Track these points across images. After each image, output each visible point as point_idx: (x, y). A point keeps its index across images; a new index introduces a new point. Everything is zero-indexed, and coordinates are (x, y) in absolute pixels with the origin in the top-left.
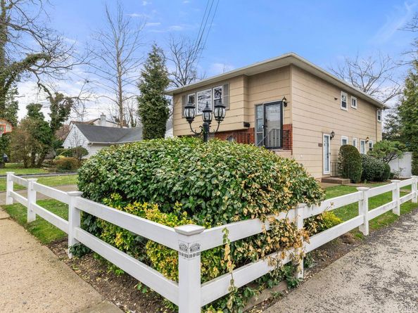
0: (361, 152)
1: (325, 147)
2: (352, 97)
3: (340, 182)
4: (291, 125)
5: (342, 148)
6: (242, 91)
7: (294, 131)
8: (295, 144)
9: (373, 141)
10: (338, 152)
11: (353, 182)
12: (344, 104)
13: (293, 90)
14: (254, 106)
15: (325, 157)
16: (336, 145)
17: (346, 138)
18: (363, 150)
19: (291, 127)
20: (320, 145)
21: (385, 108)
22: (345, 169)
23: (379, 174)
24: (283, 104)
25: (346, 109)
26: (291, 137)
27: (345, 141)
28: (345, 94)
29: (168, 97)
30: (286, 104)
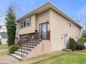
0: (75, 41)
1: (64, 39)
2: (73, 24)
3: (68, 51)
4: (50, 31)
5: (69, 39)
6: (34, 19)
7: (51, 33)
8: (51, 38)
9: (79, 37)
10: (68, 40)
11: (73, 51)
12: (70, 26)
13: (51, 18)
14: (39, 24)
15: (64, 42)
16: (68, 38)
17: (71, 36)
18: (76, 40)
19: (50, 32)
20: (62, 38)
21: (82, 28)
22: (70, 46)
23: (81, 48)
24: (47, 23)
25: (71, 27)
26: (50, 35)
27: (70, 37)
28: (71, 23)
29: (16, 23)
30: (48, 23)
